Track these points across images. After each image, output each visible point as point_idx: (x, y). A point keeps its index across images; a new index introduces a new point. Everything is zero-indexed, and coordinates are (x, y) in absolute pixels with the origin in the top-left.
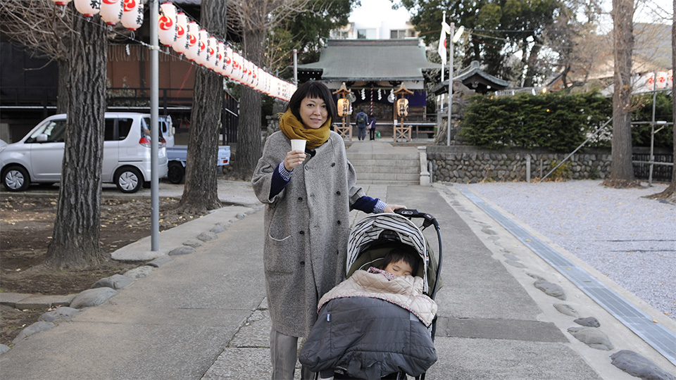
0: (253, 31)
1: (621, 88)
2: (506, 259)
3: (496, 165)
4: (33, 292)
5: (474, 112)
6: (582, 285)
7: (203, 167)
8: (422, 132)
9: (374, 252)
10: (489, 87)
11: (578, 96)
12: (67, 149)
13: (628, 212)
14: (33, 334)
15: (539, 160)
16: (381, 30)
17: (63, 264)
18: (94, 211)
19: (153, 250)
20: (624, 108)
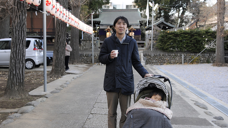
0: (76, 6)
1: (220, 28)
2: (181, 94)
3: (170, 58)
4: (2, 108)
5: (162, 37)
6: (213, 104)
7: (60, 59)
8: (139, 45)
9: (145, 92)
10: (167, 28)
11: (202, 31)
12: (12, 52)
13: (224, 76)
14: (6, 124)
15: (187, 56)
16: (122, 5)
17: (11, 97)
18: (22, 76)
19: (44, 91)
20: (221, 35)
